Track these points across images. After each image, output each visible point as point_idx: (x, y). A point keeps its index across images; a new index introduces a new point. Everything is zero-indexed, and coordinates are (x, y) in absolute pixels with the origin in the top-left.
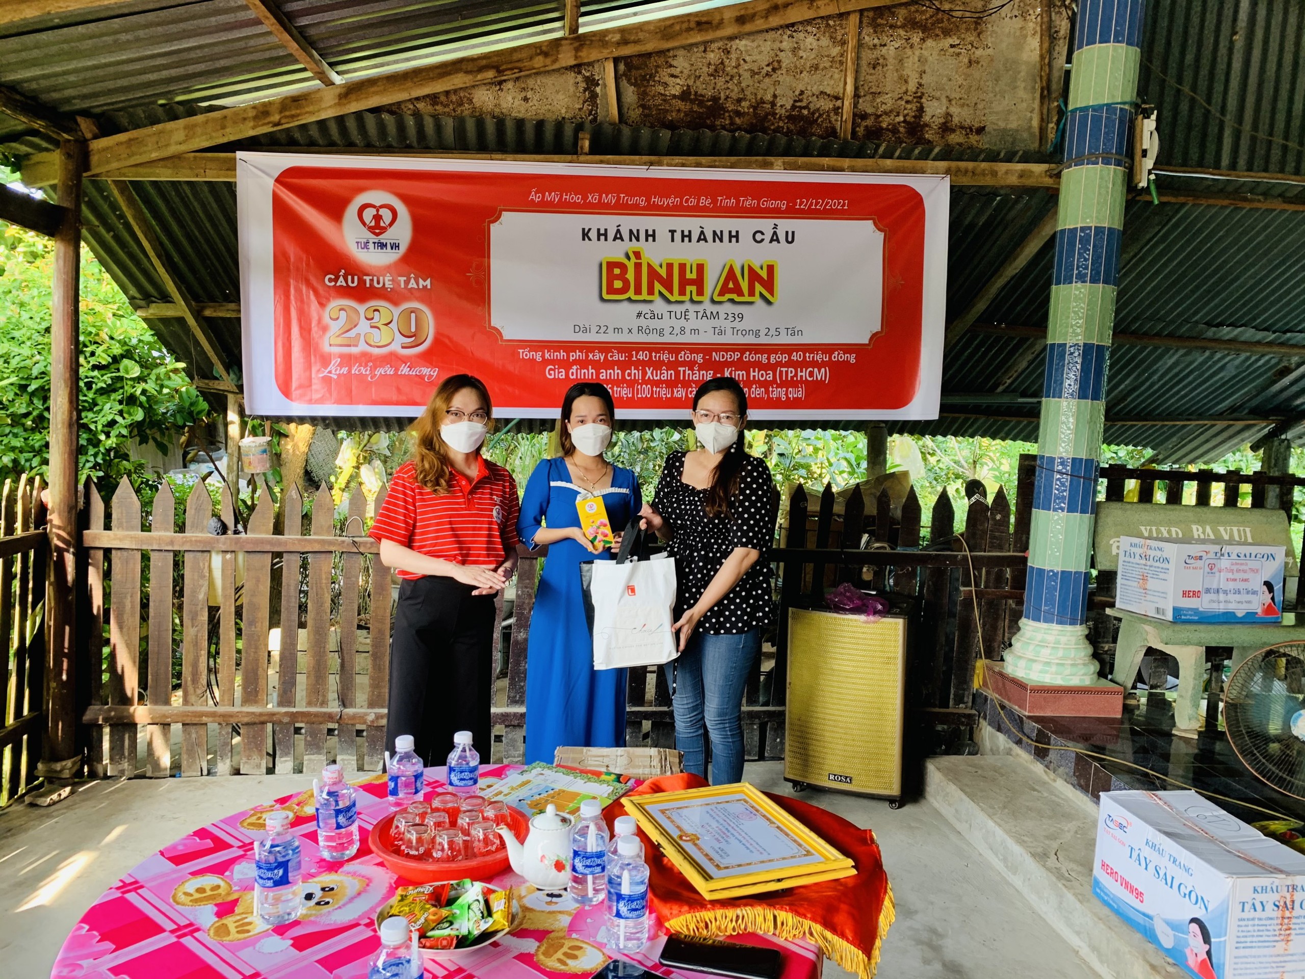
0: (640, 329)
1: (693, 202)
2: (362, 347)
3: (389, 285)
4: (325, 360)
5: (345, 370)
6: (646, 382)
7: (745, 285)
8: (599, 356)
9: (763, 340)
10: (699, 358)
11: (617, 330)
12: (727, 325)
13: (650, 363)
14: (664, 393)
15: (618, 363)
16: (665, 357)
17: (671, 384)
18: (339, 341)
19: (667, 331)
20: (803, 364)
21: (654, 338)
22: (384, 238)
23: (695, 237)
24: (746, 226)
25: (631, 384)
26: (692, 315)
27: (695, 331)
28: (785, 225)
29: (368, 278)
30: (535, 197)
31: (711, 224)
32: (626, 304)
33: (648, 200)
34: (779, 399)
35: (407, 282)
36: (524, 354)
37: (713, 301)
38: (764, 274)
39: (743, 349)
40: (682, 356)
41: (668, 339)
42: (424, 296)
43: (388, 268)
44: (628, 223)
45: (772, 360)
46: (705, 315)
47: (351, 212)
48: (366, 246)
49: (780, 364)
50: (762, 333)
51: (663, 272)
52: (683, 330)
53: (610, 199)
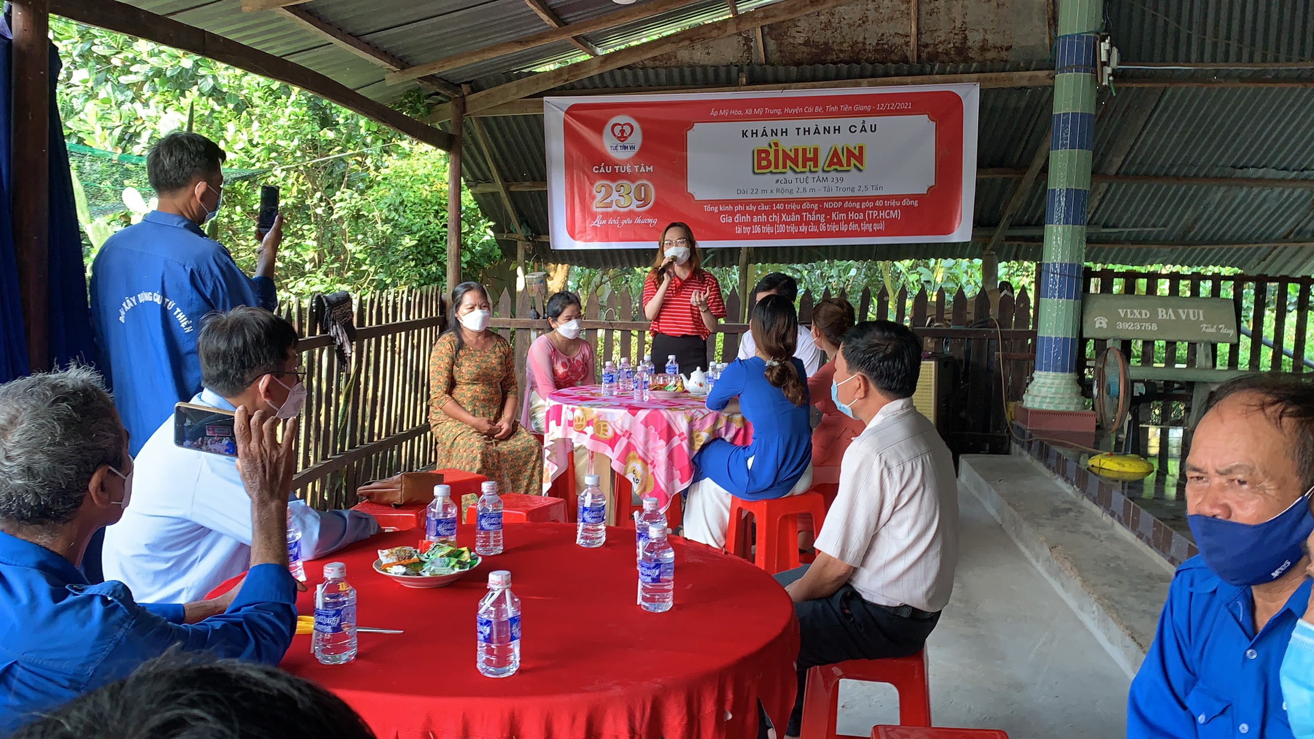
0: (778, 190)
1: (811, 110)
2: (614, 207)
3: (629, 171)
4: (594, 216)
5: (604, 222)
6: (781, 223)
7: (844, 161)
8: (752, 208)
9: (857, 194)
10: (816, 207)
11: (764, 191)
12: (834, 185)
13: (784, 211)
14: (793, 229)
15: (764, 211)
16: (794, 207)
17: (798, 224)
18: (601, 205)
19: (795, 190)
20: (884, 208)
21: (787, 195)
22: (626, 143)
23: (812, 132)
24: (844, 123)
25: (773, 224)
26: (810, 180)
27: (813, 190)
28: (870, 121)
29: (617, 167)
30: (714, 113)
31: (822, 123)
32: (769, 175)
33: (783, 111)
34: (867, 231)
35: (639, 169)
36: (708, 208)
37: (824, 171)
38: (857, 152)
39: (843, 200)
40: (804, 206)
41: (795, 195)
42: (649, 176)
43: (628, 161)
44: (770, 125)
45: (863, 207)
46: (818, 180)
47: (608, 128)
48: (616, 148)
49: (868, 208)
50: (857, 189)
51: (792, 155)
52: (805, 190)
53: (759, 111)
